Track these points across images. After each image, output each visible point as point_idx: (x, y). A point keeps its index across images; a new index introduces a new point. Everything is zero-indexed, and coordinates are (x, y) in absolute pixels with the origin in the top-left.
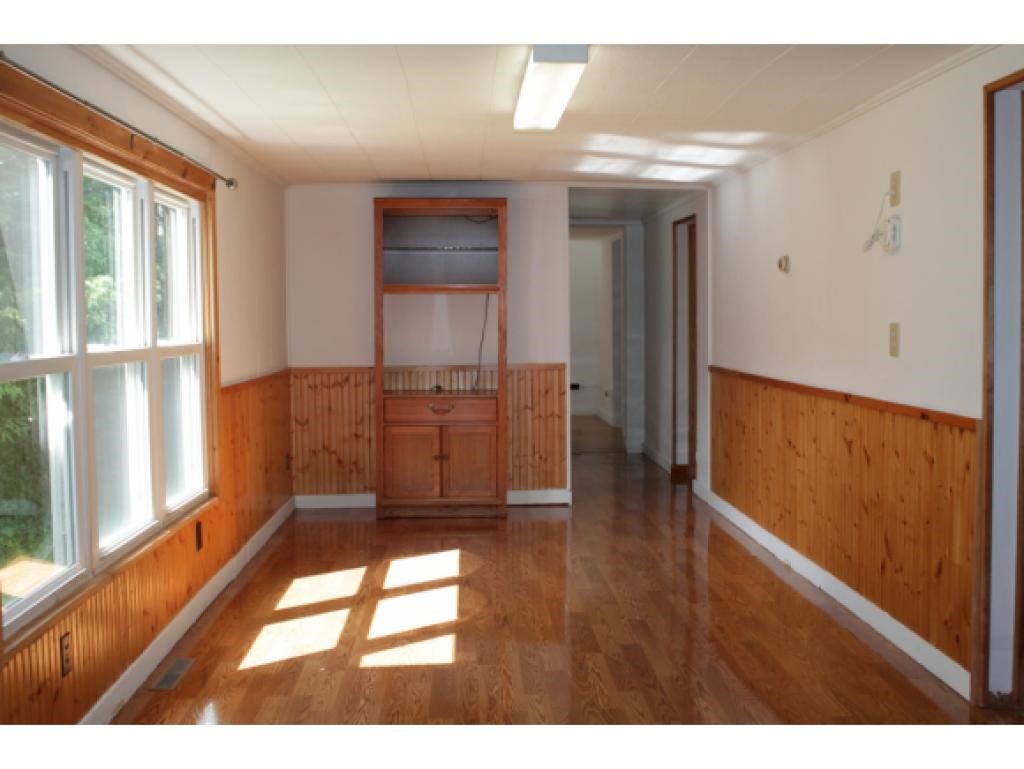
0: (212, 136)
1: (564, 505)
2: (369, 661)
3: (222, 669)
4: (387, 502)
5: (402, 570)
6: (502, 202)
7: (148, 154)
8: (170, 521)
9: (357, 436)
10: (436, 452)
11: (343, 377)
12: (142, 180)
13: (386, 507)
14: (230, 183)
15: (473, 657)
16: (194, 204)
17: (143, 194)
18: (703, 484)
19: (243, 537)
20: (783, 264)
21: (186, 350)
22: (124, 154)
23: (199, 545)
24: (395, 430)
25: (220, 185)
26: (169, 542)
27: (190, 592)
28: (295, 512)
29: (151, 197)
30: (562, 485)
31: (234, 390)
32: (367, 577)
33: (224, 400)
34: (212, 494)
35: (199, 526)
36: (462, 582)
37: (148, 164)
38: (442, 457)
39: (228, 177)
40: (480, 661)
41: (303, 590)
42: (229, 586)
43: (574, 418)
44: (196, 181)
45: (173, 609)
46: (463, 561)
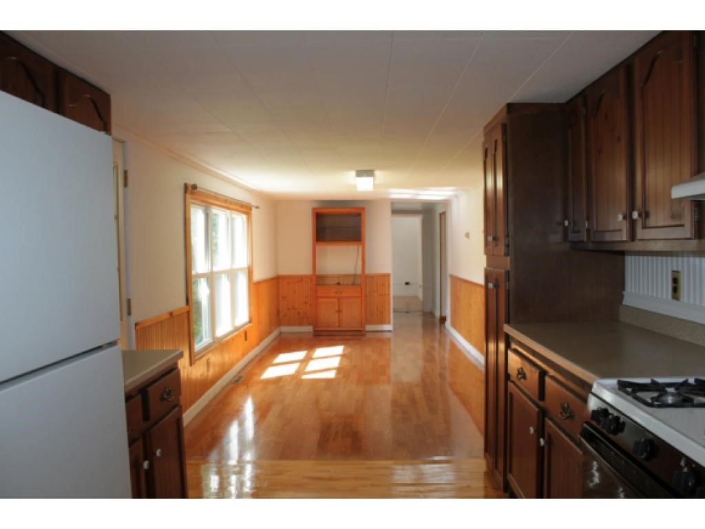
0: (251, 191)
1: (390, 331)
2: (305, 377)
3: (255, 378)
4: (317, 329)
5: (320, 352)
6: (363, 209)
7: (231, 203)
8: (237, 329)
9: (306, 303)
10: (337, 308)
11: (300, 279)
12: (228, 211)
13: (317, 331)
14: (257, 207)
15: (341, 376)
16: (244, 217)
17: (229, 216)
18: (448, 324)
19: (261, 340)
20: (467, 235)
21: (241, 269)
22: (224, 204)
23: (246, 339)
24: (321, 300)
25: (254, 209)
26: (237, 336)
27: (243, 355)
28: (281, 333)
29: (231, 216)
30: (389, 323)
31: (258, 284)
32: (307, 354)
33: (254, 287)
34: (250, 322)
35: (246, 333)
36: (343, 356)
37: (231, 206)
38: (339, 311)
39: (256, 205)
40: (344, 377)
41: (282, 357)
42: (257, 356)
43: (394, 298)
44: (245, 209)
45: (238, 360)
46: (344, 350)
